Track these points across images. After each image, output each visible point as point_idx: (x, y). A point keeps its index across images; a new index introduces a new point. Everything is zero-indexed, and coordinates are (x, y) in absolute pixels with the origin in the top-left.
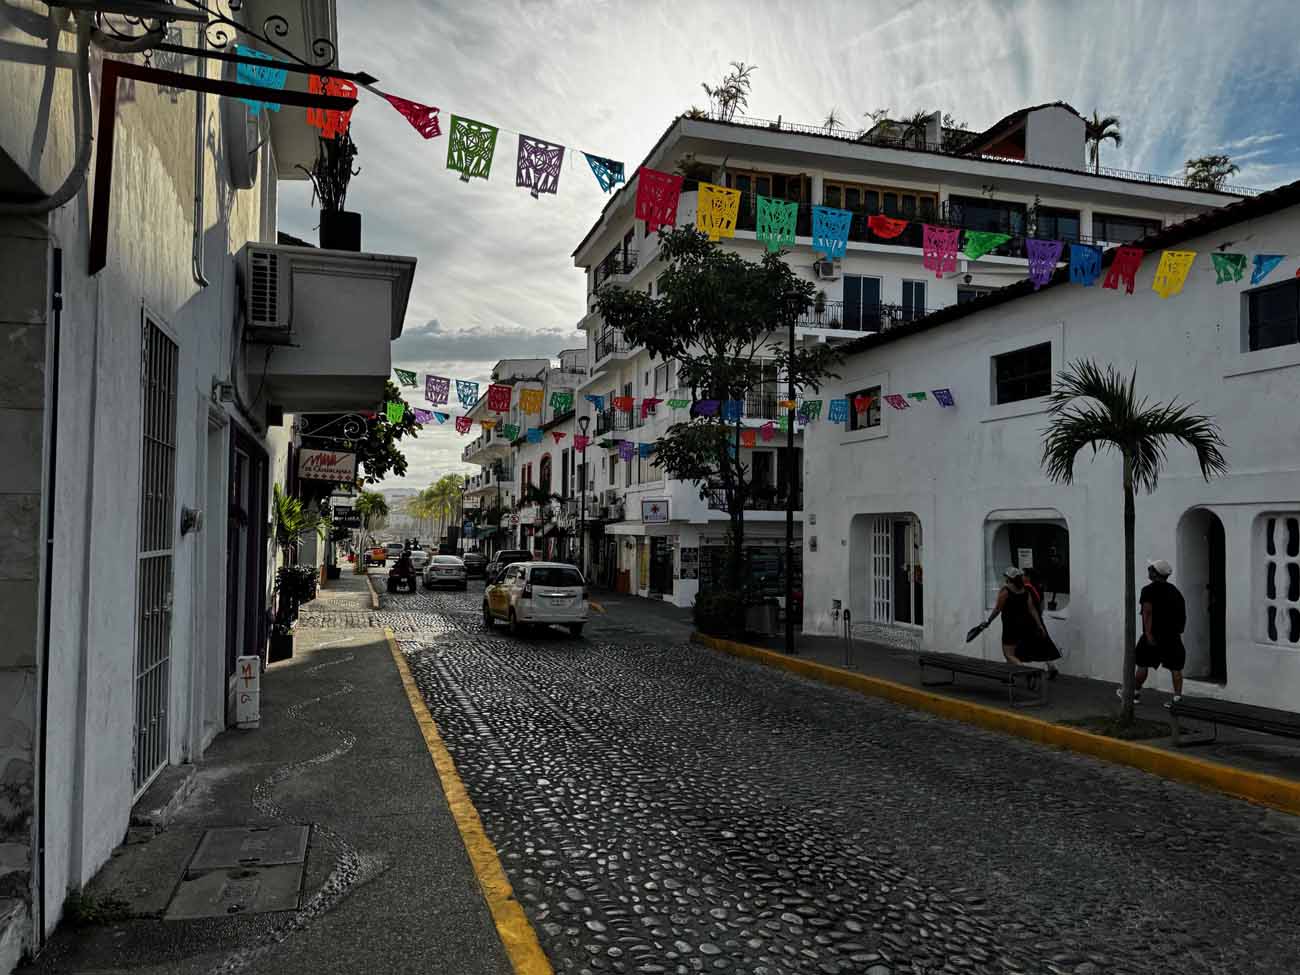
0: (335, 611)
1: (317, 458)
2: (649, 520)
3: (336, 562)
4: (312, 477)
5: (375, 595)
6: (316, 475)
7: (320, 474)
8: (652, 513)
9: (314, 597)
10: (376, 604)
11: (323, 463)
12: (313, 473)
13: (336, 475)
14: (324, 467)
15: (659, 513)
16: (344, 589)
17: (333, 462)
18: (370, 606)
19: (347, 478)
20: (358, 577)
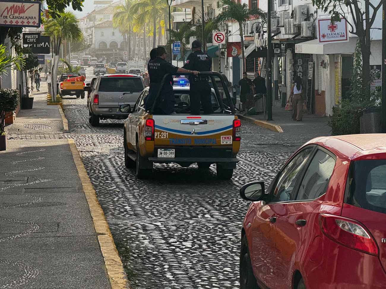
0: (31, 134)
1: (11, 8)
2: (326, 39)
3: (28, 92)
4: (8, 23)
5: (65, 121)
6: (11, 22)
7: (14, 21)
8: (329, 32)
9: (12, 123)
10: (66, 128)
11: (15, 12)
12: (8, 20)
13: (26, 21)
14: (17, 15)
15: (337, 31)
16: (37, 117)
17: (22, 11)
18: (62, 129)
19: (34, 22)
20: (51, 107)
